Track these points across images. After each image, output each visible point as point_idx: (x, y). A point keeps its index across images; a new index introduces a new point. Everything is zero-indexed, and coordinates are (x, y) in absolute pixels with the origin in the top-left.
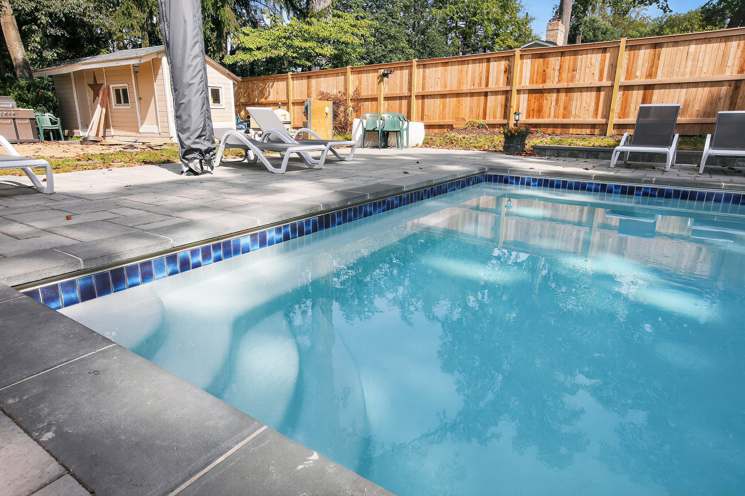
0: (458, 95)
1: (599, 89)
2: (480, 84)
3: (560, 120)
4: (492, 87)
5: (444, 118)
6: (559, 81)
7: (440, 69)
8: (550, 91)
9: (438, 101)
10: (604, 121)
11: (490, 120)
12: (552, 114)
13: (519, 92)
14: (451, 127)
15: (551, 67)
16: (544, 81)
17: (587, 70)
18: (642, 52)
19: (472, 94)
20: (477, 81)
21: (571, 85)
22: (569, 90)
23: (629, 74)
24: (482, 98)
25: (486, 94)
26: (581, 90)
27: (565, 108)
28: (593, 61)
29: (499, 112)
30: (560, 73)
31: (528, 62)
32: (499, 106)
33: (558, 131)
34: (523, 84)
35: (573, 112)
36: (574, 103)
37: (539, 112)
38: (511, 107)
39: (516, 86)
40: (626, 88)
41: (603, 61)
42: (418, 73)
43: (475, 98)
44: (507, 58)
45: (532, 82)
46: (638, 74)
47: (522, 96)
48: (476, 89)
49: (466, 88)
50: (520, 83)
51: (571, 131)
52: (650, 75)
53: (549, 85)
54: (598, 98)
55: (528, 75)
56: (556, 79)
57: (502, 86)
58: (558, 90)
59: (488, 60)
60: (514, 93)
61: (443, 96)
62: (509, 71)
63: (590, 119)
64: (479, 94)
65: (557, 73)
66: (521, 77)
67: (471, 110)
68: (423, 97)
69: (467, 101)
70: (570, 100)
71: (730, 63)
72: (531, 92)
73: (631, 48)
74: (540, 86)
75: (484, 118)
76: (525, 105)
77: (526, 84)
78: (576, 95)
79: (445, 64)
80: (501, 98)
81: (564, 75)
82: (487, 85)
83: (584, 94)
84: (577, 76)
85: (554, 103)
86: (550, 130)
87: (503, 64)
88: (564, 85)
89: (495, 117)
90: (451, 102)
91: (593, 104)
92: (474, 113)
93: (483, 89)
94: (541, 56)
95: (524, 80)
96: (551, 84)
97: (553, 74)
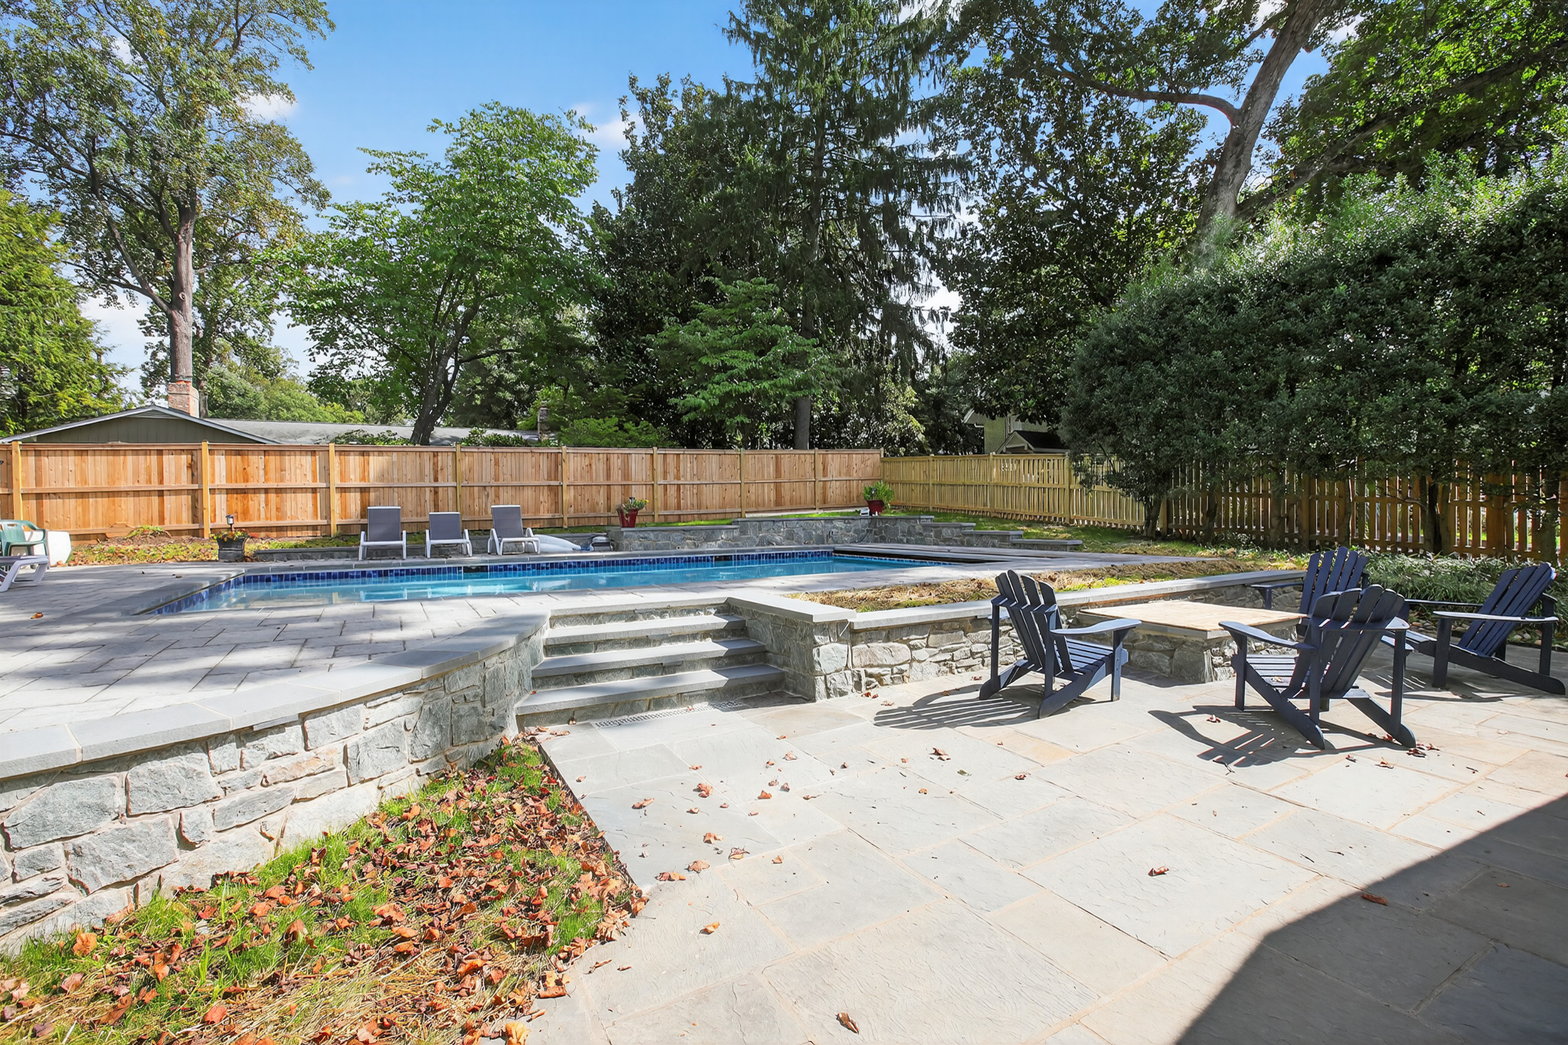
0: (113, 494)
1: (314, 490)
2: (149, 481)
3: (274, 523)
4: (169, 483)
5: (86, 524)
6: (266, 480)
8: (256, 491)
9: (72, 502)
10: (325, 522)
11: (170, 524)
12: (263, 515)
13: (213, 491)
14: (104, 537)
15: (253, 464)
16: (246, 480)
17: (298, 471)
18: (351, 458)
19: (137, 493)
20: (143, 477)
21: (282, 485)
22: (279, 491)
23: (343, 476)
24: (155, 499)
25: (161, 493)
26: (295, 490)
27: (278, 509)
28: (303, 462)
29: (186, 515)
30: (266, 473)
31: (221, 461)
32: (184, 509)
33: (274, 534)
34: (217, 482)
35: (289, 514)
36: (288, 504)
37: (246, 513)
38: (203, 509)
39: (207, 486)
40: (343, 490)
41: (314, 462)
42: (24, 463)
43: (143, 500)
44: (190, 452)
45: (229, 479)
46: (352, 477)
47: (217, 497)
48: (143, 486)
49: (124, 485)
50: (213, 482)
51: (289, 533)
52: (363, 479)
53: (251, 485)
54: (315, 499)
55: (224, 473)
56: (262, 479)
57: (185, 483)
58: (267, 491)
59: (160, 453)
60: (206, 493)
61: (82, 495)
62: (192, 467)
63: (310, 521)
64: (149, 493)
65: (262, 472)
66: (213, 475)
67: (138, 513)
68: (39, 496)
69: (129, 503)
70: (282, 501)
71: (427, 472)
72: (229, 491)
73: (340, 453)
74: (242, 485)
75: (162, 520)
76: (224, 506)
77: (221, 482)
78: (289, 496)
79: (81, 452)
80: (186, 498)
81: (272, 474)
82: (161, 482)
83: (299, 495)
84: (288, 477)
85: (263, 505)
86: (263, 534)
87: (184, 459)
88: (272, 485)
89: (179, 521)
90: (100, 502)
91: (310, 505)
92: (144, 516)
93: (155, 486)
94: (238, 453)
95: (217, 478)
96: (256, 483)
97: (257, 474)
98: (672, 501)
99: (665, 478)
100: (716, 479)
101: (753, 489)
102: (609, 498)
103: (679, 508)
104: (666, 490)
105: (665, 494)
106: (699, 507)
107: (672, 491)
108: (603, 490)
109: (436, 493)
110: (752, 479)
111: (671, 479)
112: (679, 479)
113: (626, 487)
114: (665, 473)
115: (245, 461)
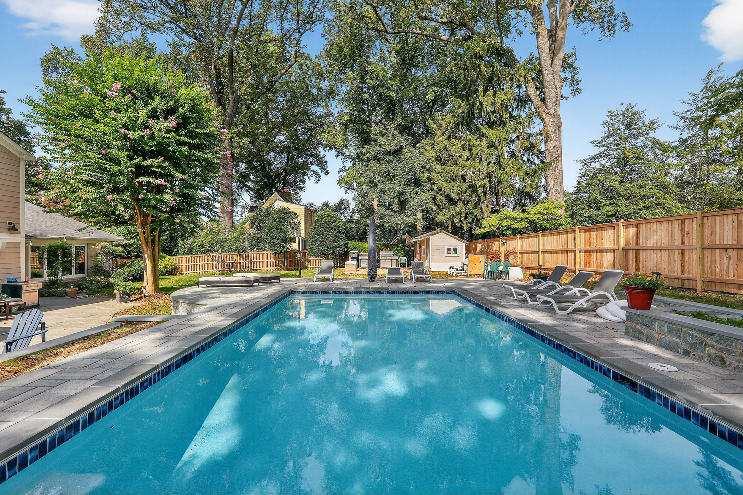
0: (557, 252)
1: (614, 251)
2: (565, 246)
4: (569, 247)
7: (549, 237)
8: (593, 251)
12: (595, 265)
13: (580, 251)
15: (592, 237)
16: (590, 245)
17: (608, 239)
18: (631, 229)
19: (561, 252)
20: (563, 244)
21: (602, 248)
22: (601, 251)
23: (626, 242)
24: (566, 254)
25: (567, 252)
26: (607, 251)
27: (600, 262)
28: (610, 234)
29: (573, 262)
30: (597, 241)
31: (582, 233)
32: (572, 259)
35: (603, 265)
36: (604, 259)
37: (589, 263)
38: (577, 260)
39: (578, 248)
40: (626, 251)
41: (613, 234)
42: (542, 239)
43: (563, 254)
45: (585, 245)
46: (631, 242)
47: (581, 253)
48: (563, 248)
49: (559, 248)
52: (637, 244)
54: (614, 257)
55: (583, 242)
56: (595, 245)
57: (573, 247)
58: (596, 251)
59: (567, 234)
60: (578, 251)
62: (575, 239)
64: (565, 252)
69: (560, 255)
70: (602, 257)
72: (586, 251)
74: (588, 248)
76: (583, 259)
77: (582, 247)
78: (604, 254)
79: (551, 235)
80: (573, 254)
82: (567, 247)
83: (608, 254)
84: (604, 243)
85: (595, 259)
87: (573, 235)
88: (599, 247)
90: (554, 255)
93: (566, 249)
94: (588, 230)
95: (581, 244)
96: (593, 247)
97: (593, 241)
109: (683, 254)
115: (590, 235)
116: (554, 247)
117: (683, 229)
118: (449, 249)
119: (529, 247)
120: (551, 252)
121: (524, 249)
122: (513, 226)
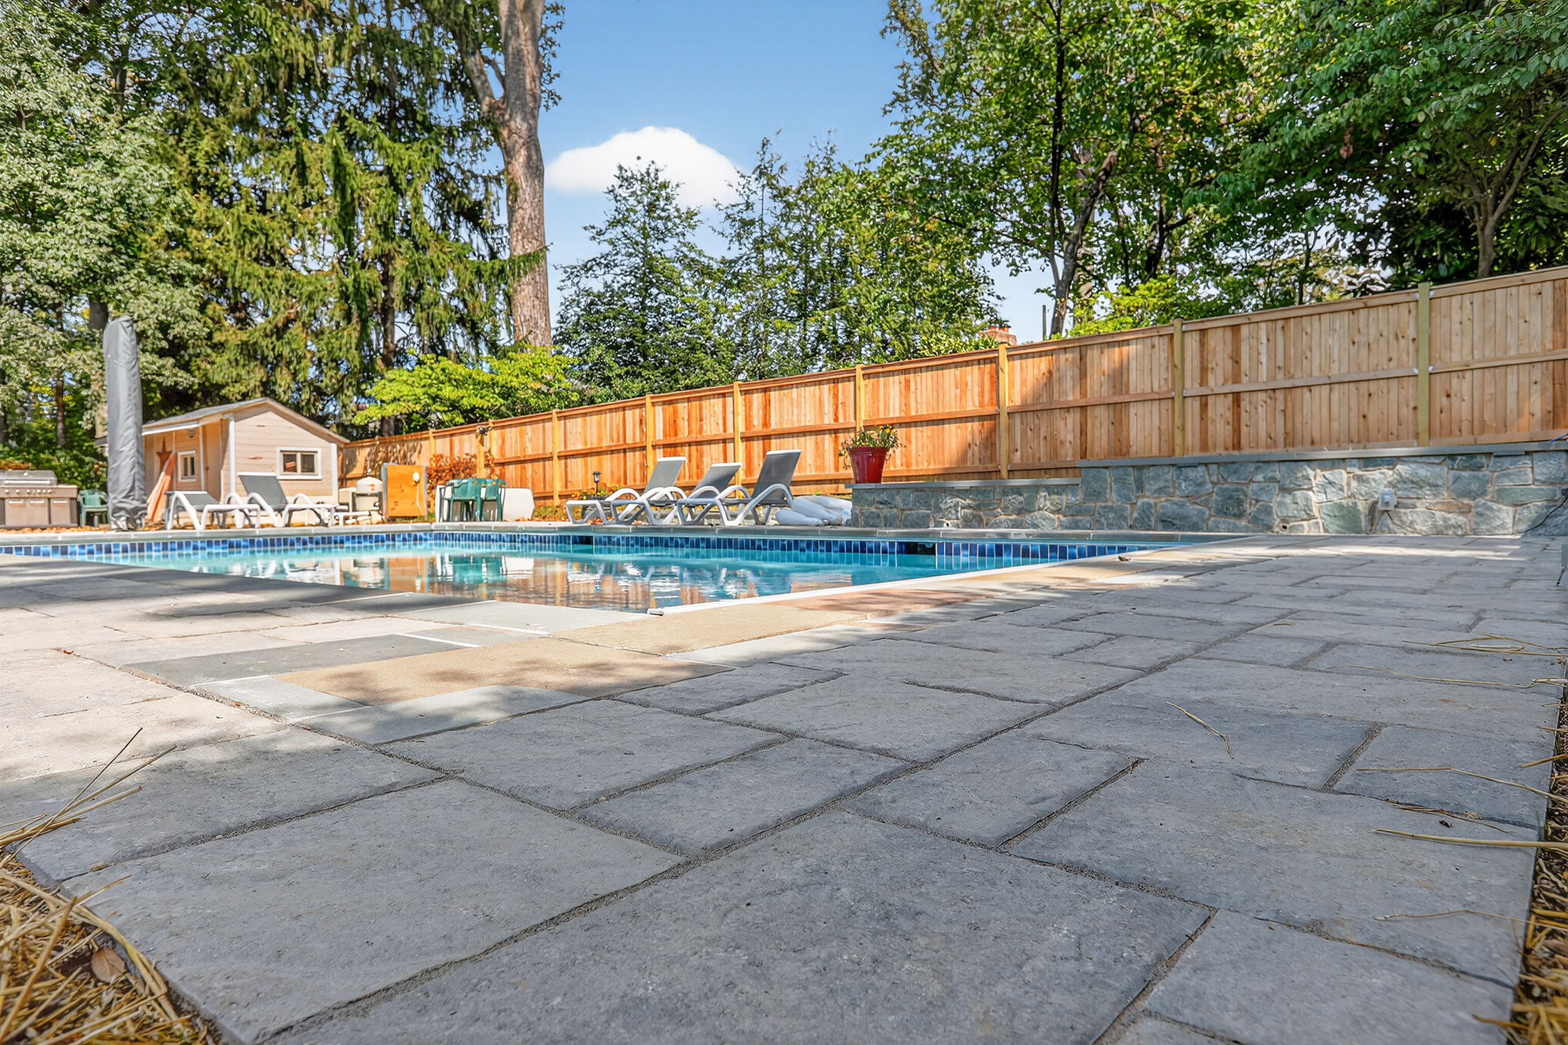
0: (599, 453)
1: (724, 441)
2: (619, 439)
4: (629, 441)
5: (587, 483)
6: (689, 432)
7: (580, 421)
8: (682, 444)
9: (580, 463)
12: (687, 474)
13: (654, 446)
15: (680, 416)
16: (676, 433)
17: (712, 418)
18: (755, 398)
19: (611, 452)
20: (615, 435)
21: (700, 437)
22: (699, 443)
23: (748, 422)
24: (622, 458)
25: (625, 451)
26: (710, 442)
27: (697, 466)
28: (717, 408)
29: (639, 473)
30: (689, 425)
31: (659, 409)
32: (638, 467)
34: (657, 437)
36: (705, 459)
39: (650, 440)
40: (747, 439)
41: (724, 408)
42: (559, 427)
43: (615, 457)
44: (640, 407)
45: (665, 435)
46: (755, 422)
47: (658, 452)
48: (615, 444)
49: (606, 443)
50: (654, 436)
52: (765, 423)
53: (680, 437)
54: (725, 453)
55: (660, 426)
57: (638, 440)
58: (690, 444)
59: (623, 409)
60: (650, 448)
62: (642, 421)
64: (618, 451)
65: (686, 423)
66: (654, 429)
67: (614, 473)
68: (566, 457)
69: (606, 459)
71: (825, 409)
72: (665, 446)
73: (745, 393)
74: (672, 440)
75: (626, 480)
77: (660, 437)
78: (705, 448)
80: (638, 454)
81: (693, 425)
82: (625, 440)
83: (713, 446)
84: (705, 426)
87: (637, 415)
88: (694, 437)
89: (635, 480)
90: (593, 461)
92: (616, 476)
93: (622, 444)
94: (670, 402)
95: (657, 431)
96: (683, 435)
97: (683, 426)
98: (1221, 431)
99: (1203, 382)
100: (1335, 371)
101: (1462, 386)
102: (1083, 432)
103: (1237, 445)
104: (1204, 407)
105: (1203, 417)
106: (1290, 440)
107: (1220, 409)
108: (1073, 418)
110: (1456, 358)
111: (1215, 382)
112: (1236, 379)
113: (1118, 408)
114: (1204, 370)
115: (675, 412)
116: (593, 443)
117: (836, 396)
118: (289, 457)
119: (524, 449)
120: (585, 455)
121: (510, 454)
122: (466, 403)
